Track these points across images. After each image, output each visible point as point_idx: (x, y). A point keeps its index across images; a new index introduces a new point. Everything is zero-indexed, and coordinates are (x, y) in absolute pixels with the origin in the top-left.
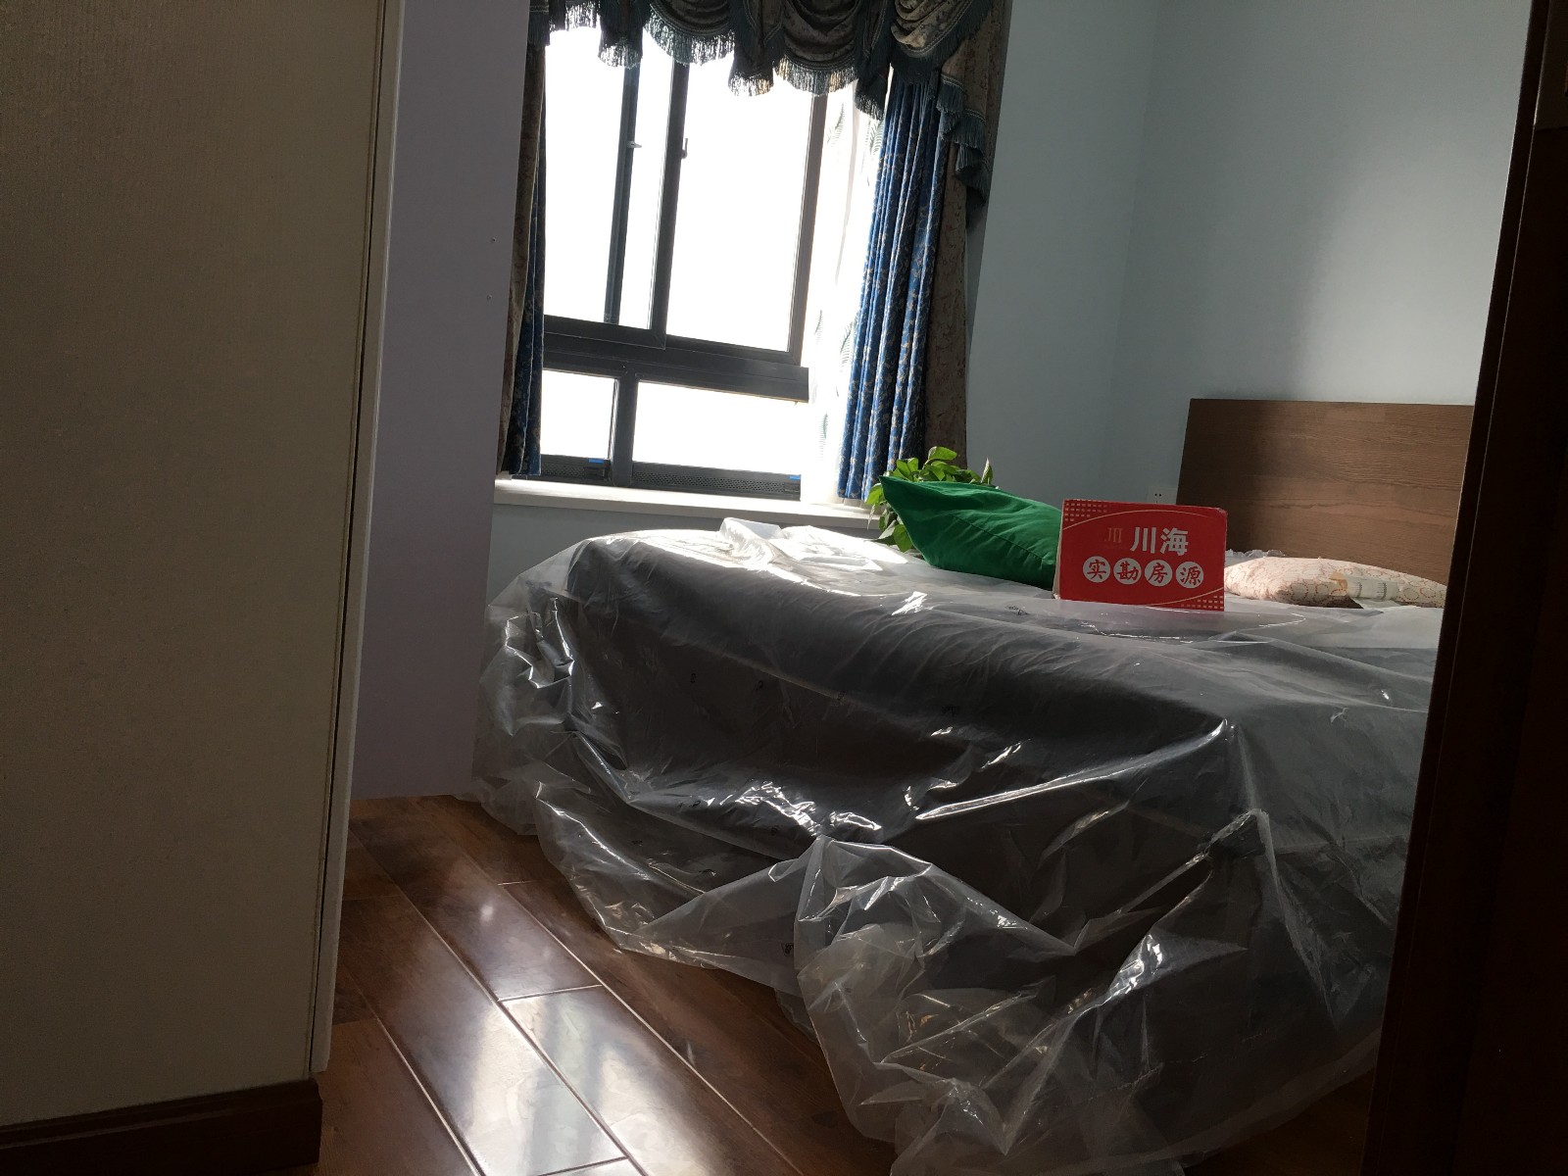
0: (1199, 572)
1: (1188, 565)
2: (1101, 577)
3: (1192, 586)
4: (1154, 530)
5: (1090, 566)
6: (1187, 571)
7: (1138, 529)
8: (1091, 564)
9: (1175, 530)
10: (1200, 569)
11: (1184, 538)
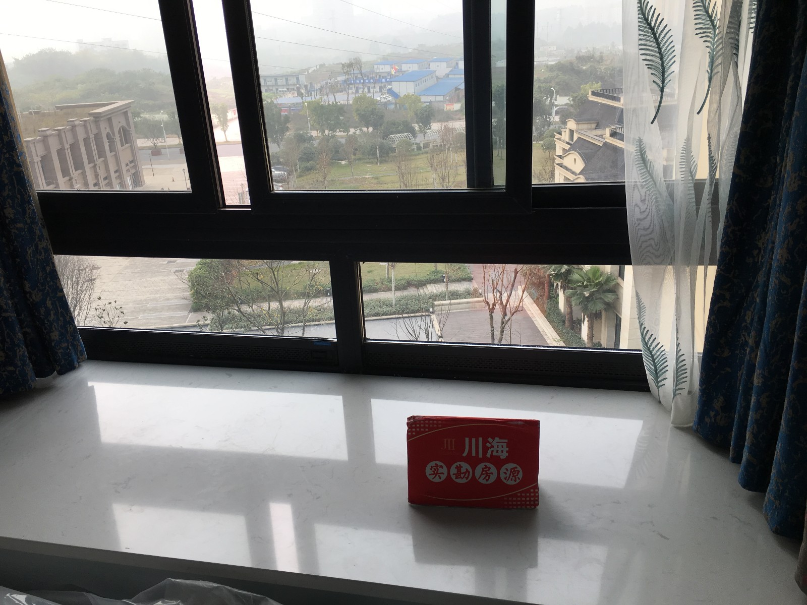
0: (519, 471)
1: (510, 466)
2: (440, 478)
3: (513, 483)
4: (480, 439)
5: (431, 469)
6: (509, 470)
7: (467, 439)
8: (432, 467)
9: (497, 439)
10: (519, 468)
11: (505, 445)
